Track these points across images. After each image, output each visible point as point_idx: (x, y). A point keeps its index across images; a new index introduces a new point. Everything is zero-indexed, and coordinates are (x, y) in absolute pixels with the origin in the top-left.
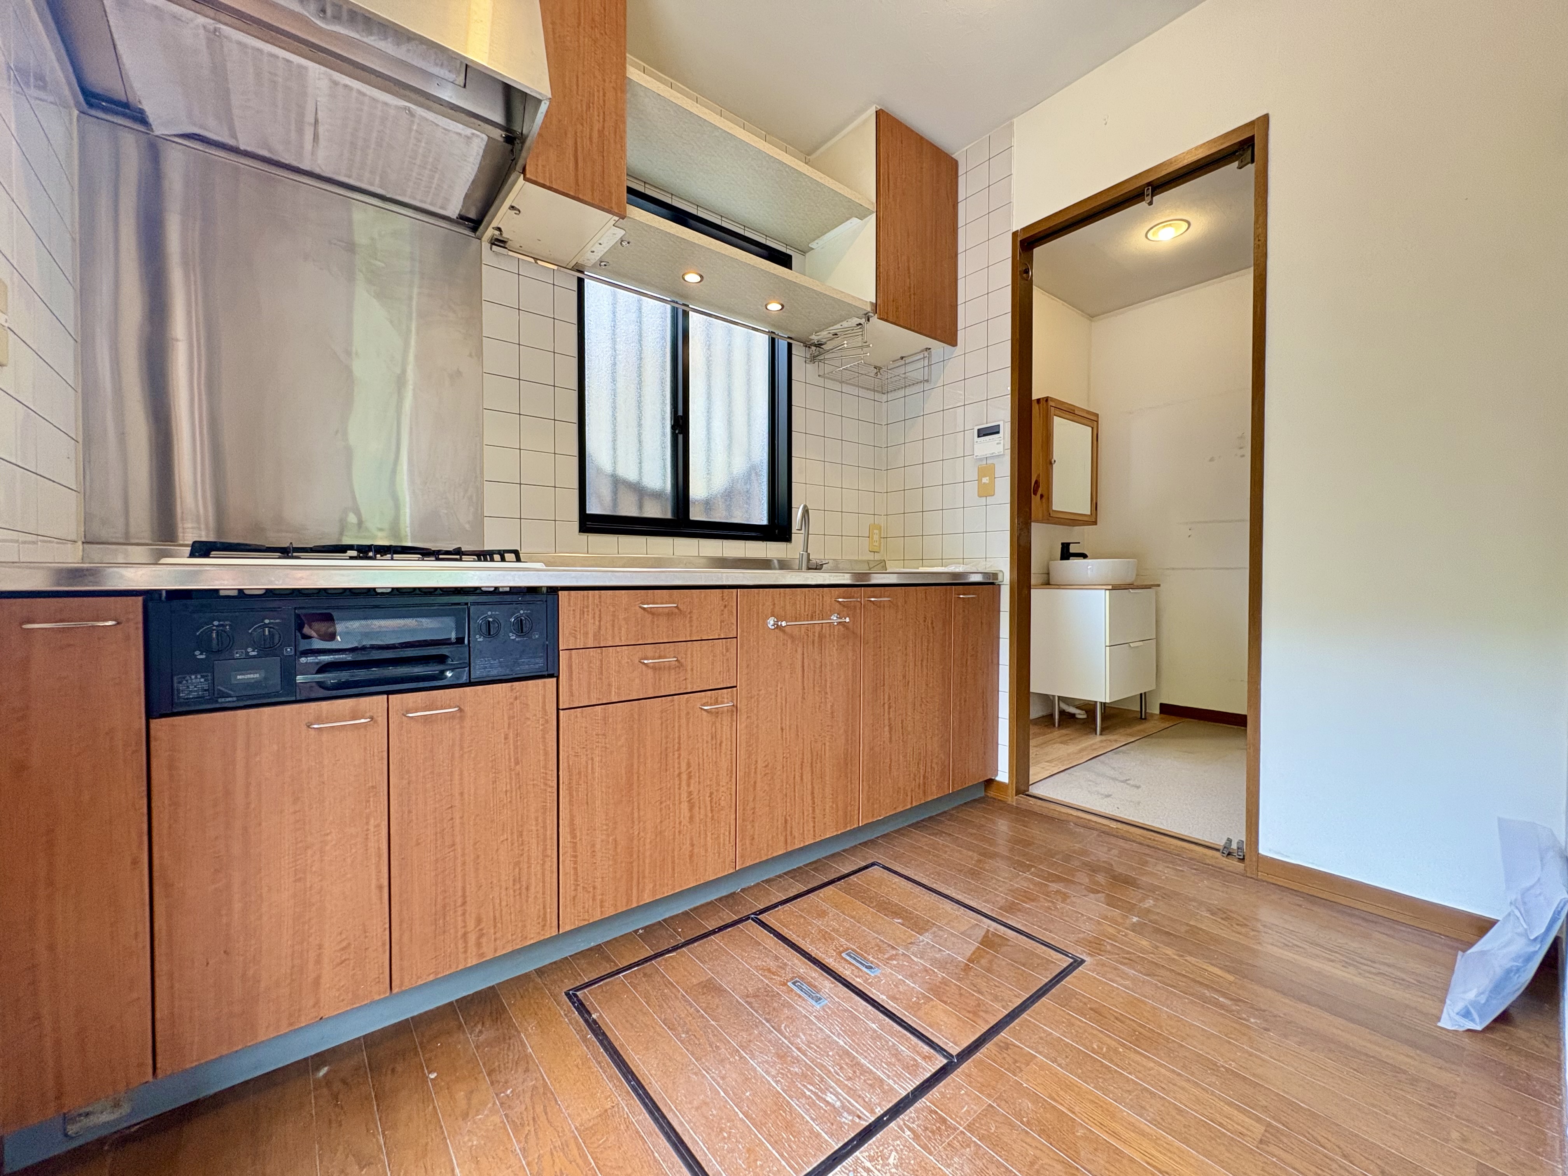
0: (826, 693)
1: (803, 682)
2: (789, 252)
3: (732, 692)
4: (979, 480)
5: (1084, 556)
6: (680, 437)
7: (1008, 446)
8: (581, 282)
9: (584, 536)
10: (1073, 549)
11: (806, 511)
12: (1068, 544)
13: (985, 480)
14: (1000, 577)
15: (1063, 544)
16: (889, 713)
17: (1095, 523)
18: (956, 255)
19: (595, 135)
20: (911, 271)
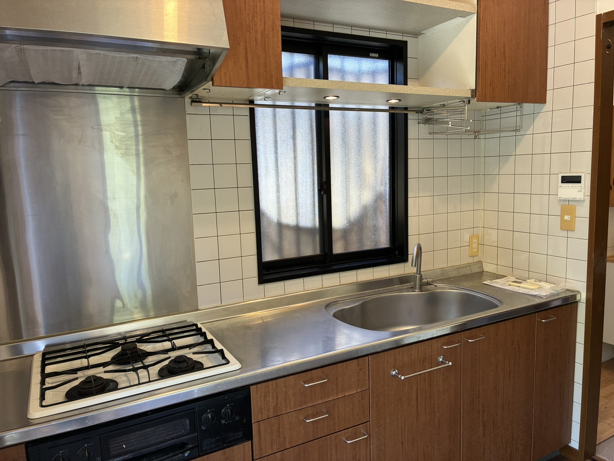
0: (435, 412)
1: (417, 408)
2: (405, 39)
3: (366, 425)
4: (562, 217)
6: (325, 197)
7: (588, 193)
8: (252, 112)
9: (262, 286)
11: (419, 249)
13: (567, 218)
14: (578, 298)
16: (483, 417)
18: (547, 26)
19: (259, 36)
20: (507, 54)
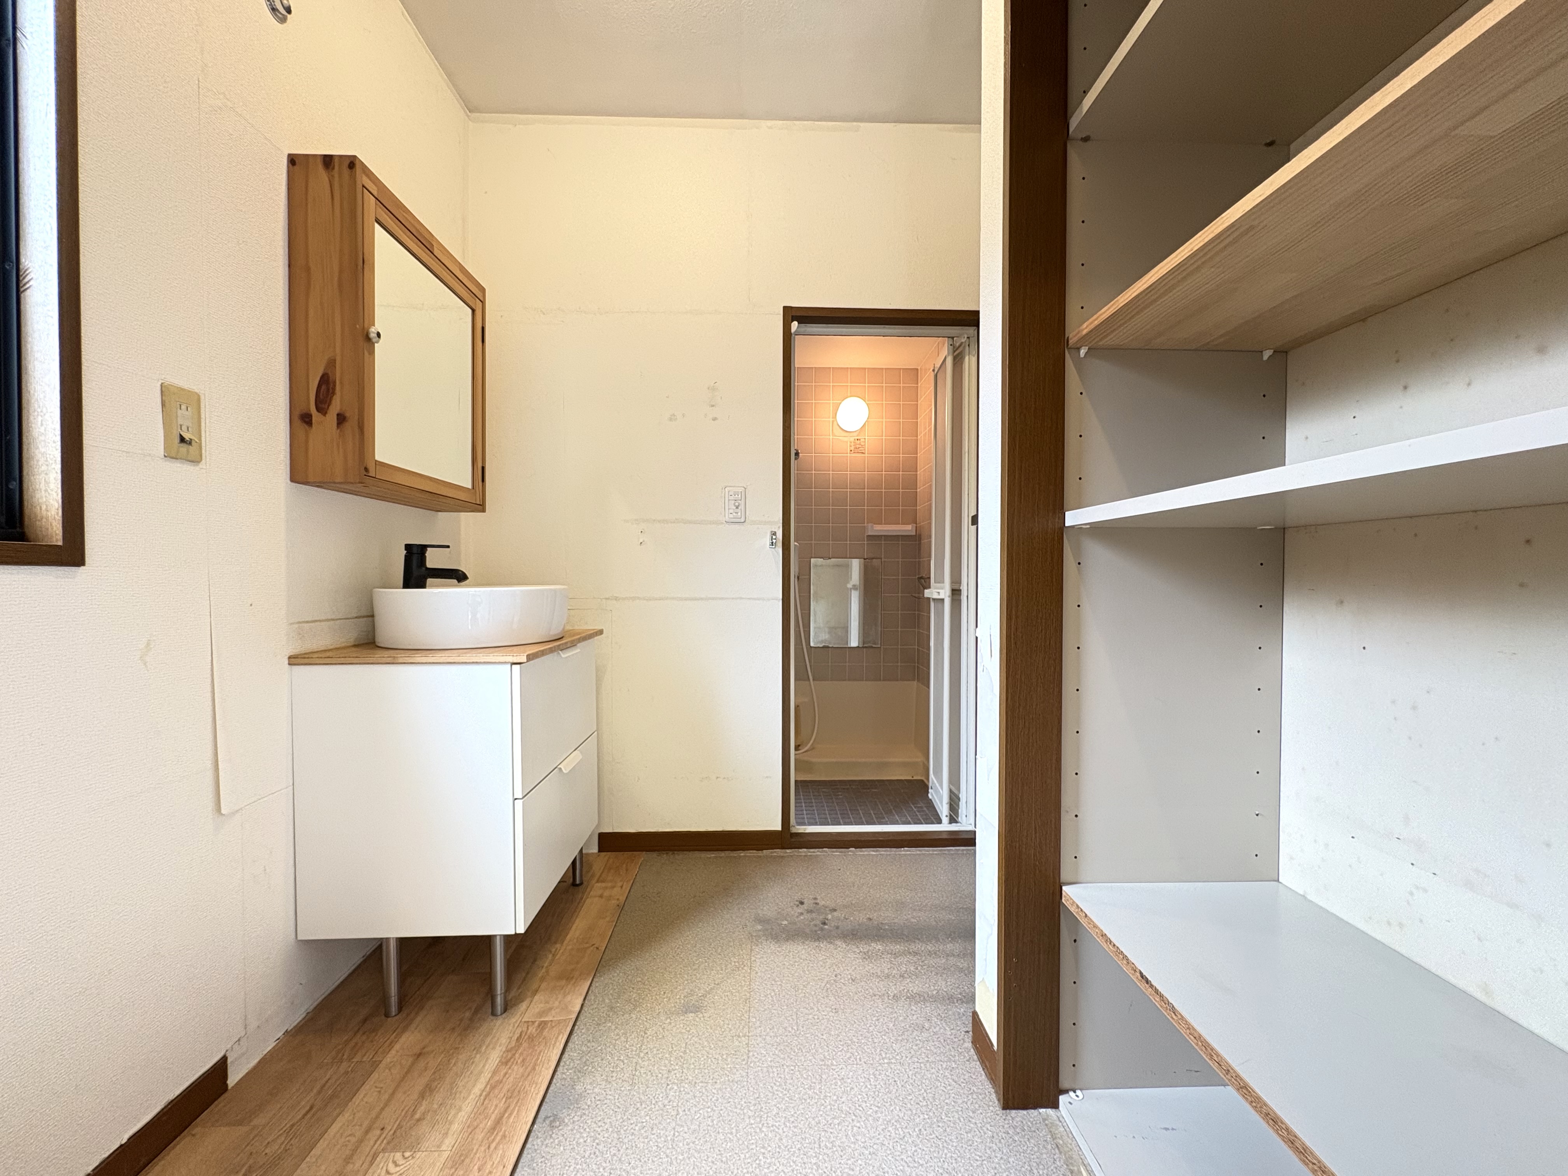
5: (458, 576)
10: (434, 559)
12: (422, 549)
15: (408, 547)
17: (480, 507)
